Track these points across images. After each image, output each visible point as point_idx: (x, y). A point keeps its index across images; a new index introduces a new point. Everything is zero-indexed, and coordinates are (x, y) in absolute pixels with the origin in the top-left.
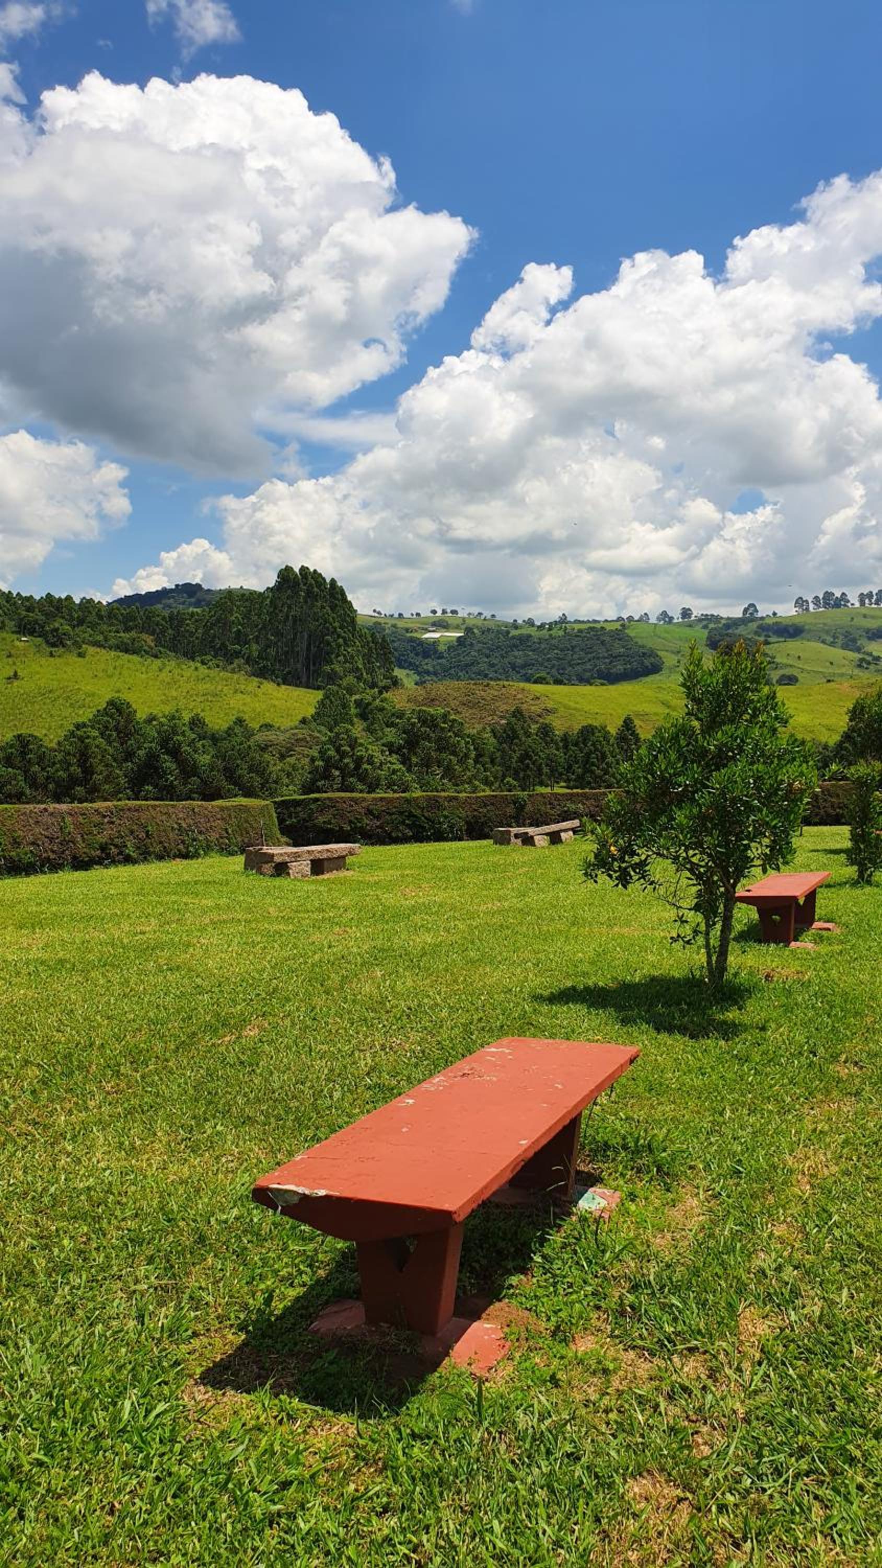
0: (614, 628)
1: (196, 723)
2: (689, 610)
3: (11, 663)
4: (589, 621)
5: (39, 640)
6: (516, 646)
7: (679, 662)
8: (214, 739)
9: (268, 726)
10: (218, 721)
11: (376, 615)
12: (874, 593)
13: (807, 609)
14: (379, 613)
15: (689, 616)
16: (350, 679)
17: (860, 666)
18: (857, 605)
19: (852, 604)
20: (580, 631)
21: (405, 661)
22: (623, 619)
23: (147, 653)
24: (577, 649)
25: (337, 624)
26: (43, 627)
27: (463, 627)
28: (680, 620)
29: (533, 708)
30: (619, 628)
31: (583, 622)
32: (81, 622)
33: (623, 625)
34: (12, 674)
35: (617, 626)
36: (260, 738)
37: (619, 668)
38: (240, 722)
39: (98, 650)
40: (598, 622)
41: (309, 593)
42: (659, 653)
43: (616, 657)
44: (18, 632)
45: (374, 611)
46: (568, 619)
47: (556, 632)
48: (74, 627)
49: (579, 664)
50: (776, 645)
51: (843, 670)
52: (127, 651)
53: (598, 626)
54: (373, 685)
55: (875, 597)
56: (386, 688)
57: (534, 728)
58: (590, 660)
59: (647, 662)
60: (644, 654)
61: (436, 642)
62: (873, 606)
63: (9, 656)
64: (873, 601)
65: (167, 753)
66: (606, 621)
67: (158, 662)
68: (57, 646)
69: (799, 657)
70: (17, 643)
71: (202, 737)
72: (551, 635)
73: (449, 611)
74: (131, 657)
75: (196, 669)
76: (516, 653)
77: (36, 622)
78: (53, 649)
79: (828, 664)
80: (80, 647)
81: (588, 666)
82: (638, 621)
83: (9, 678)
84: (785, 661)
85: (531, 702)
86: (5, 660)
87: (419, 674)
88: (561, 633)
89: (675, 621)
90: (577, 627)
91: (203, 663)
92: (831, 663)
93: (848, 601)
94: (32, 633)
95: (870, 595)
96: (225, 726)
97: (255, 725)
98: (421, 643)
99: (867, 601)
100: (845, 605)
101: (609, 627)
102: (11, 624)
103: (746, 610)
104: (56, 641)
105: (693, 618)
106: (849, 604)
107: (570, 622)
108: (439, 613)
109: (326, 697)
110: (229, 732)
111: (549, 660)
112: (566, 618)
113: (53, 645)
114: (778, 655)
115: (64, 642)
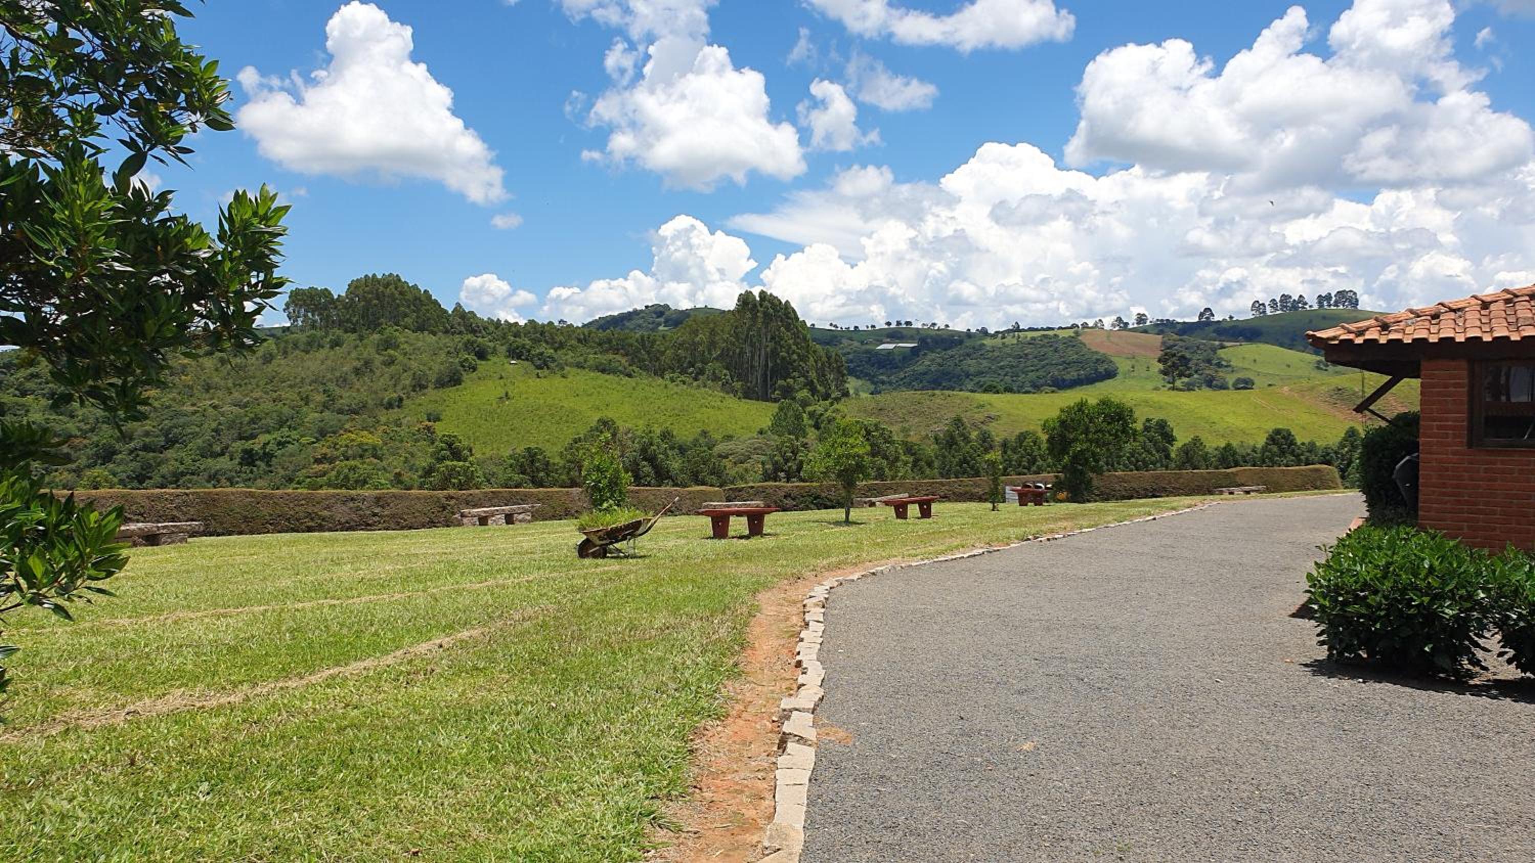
0: (1066, 336)
1: (666, 435)
2: (1144, 315)
3: (502, 384)
4: (1043, 329)
5: (526, 363)
6: (968, 355)
7: (1133, 367)
8: (682, 450)
9: (729, 438)
10: (685, 433)
11: (833, 328)
12: (1333, 295)
13: (1264, 312)
14: (836, 326)
15: (1144, 321)
16: (804, 393)
17: (1318, 368)
18: (1316, 307)
19: (1311, 306)
20: (1033, 339)
21: (862, 371)
22: (1077, 326)
23: (621, 372)
24: (1030, 357)
25: (791, 342)
26: (529, 351)
27: (918, 337)
28: (1136, 326)
29: (976, 415)
30: (1073, 335)
31: (1037, 330)
32: (561, 346)
33: (1077, 333)
34: (503, 395)
35: (1071, 333)
36: (720, 448)
37: (1072, 375)
38: (704, 433)
39: (579, 370)
40: (1053, 329)
41: (766, 314)
42: (1113, 359)
43: (1069, 364)
44: (508, 357)
45: (831, 325)
46: (1021, 328)
47: (1009, 340)
48: (556, 350)
49: (1033, 371)
50: (1231, 349)
51: (1300, 372)
52: (603, 371)
53: (1050, 333)
54: (826, 397)
55: (1334, 299)
56: (837, 399)
57: (974, 435)
58: (1043, 367)
59: (1101, 369)
60: (1098, 360)
61: (890, 352)
62: (1332, 307)
63: (501, 378)
64: (1332, 302)
65: (644, 459)
66: (1060, 328)
67: (632, 382)
68: (542, 368)
69: (1255, 361)
70: (507, 365)
71: (672, 448)
72: (1004, 344)
73: (903, 322)
74: (608, 377)
75: (666, 386)
76: (970, 362)
77: (523, 346)
78: (539, 371)
79: (1284, 367)
80: (563, 369)
81: (1041, 373)
82: (1092, 328)
83: (501, 398)
84: (1241, 365)
85: (976, 410)
86: (498, 382)
87: (873, 383)
88: (1015, 341)
89: (1130, 326)
90: (1030, 335)
91: (672, 380)
92: (1289, 366)
93: (1306, 304)
94: (519, 357)
95: (1328, 297)
96: (691, 439)
97: (717, 436)
98: (878, 353)
99: (1325, 303)
100: (1303, 308)
101: (1062, 334)
102: (503, 349)
103: (1201, 315)
104: (543, 364)
105: (1148, 323)
106: (1307, 307)
107: (1024, 330)
108: (894, 325)
109: (781, 409)
110: (695, 442)
111: (1001, 368)
112: (1019, 327)
113: (539, 367)
114: (1234, 359)
115: (549, 364)
